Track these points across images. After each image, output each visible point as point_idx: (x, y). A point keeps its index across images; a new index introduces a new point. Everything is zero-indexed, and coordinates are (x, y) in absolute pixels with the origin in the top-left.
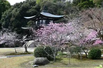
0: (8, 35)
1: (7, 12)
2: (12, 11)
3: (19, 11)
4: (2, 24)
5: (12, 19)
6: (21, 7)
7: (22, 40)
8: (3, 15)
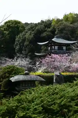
0: (22, 60)
1: (21, 35)
2: (26, 34)
3: (33, 34)
4: (16, 49)
5: (26, 43)
6: (35, 30)
7: (35, 66)
8: (17, 39)
